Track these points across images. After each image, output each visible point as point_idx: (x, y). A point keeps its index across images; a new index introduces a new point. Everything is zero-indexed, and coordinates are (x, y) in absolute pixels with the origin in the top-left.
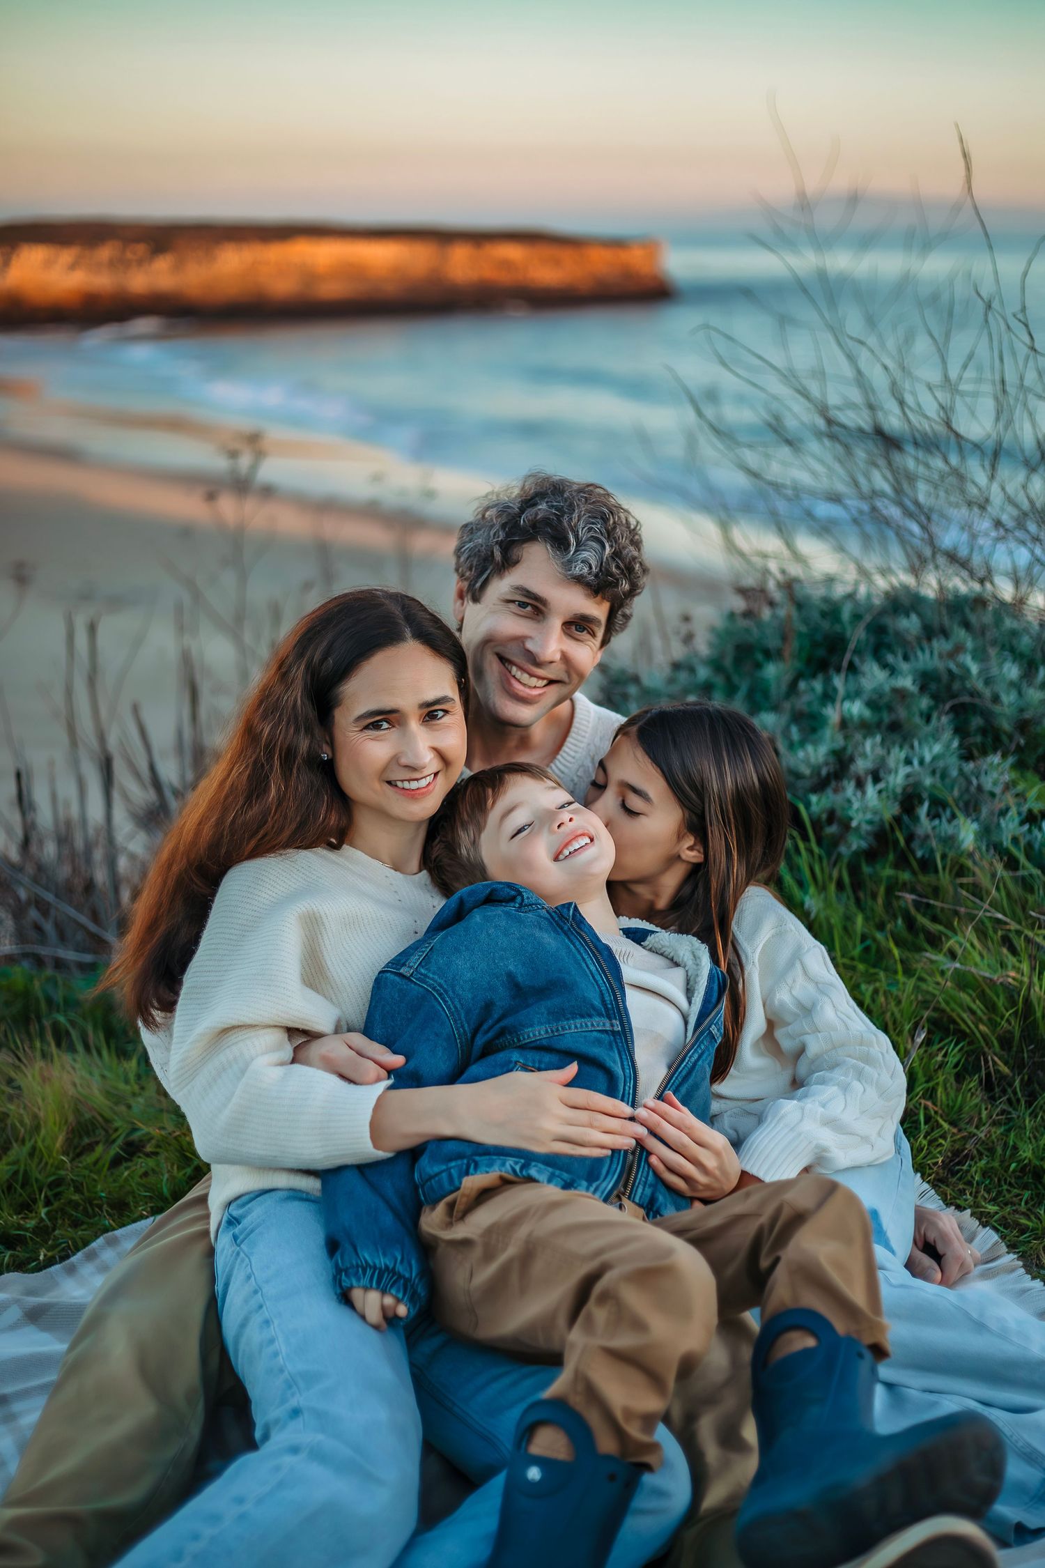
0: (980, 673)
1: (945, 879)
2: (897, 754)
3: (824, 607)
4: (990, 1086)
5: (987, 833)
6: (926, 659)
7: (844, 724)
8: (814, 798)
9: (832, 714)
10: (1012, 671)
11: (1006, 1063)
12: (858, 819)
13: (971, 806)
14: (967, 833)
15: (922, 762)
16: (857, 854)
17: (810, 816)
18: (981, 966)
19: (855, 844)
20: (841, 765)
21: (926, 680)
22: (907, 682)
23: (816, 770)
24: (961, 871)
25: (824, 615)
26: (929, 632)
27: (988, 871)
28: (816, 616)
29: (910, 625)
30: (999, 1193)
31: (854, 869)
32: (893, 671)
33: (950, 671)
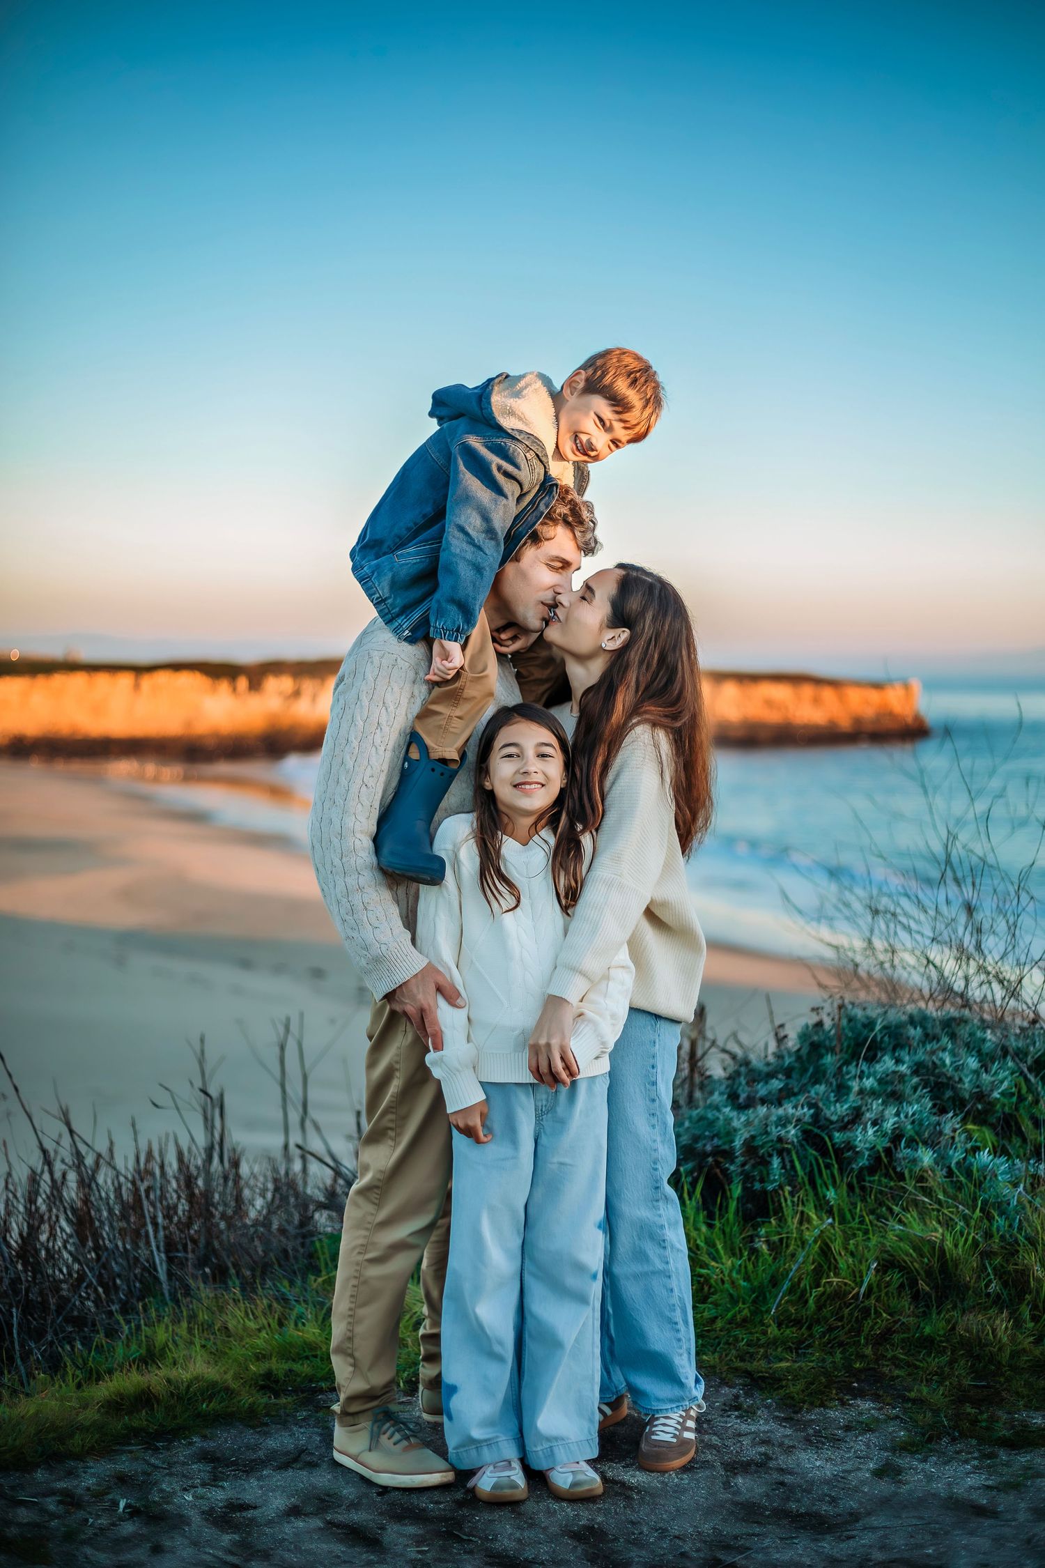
0: (952, 1063)
1: (910, 1186)
2: (891, 1110)
3: (866, 1021)
4: (916, 1297)
5: (941, 1159)
6: (921, 1056)
7: (861, 1092)
8: (837, 1135)
9: (855, 1085)
10: (973, 1063)
11: (928, 1285)
12: (860, 1146)
13: (931, 1143)
14: (926, 1157)
15: (906, 1117)
16: (861, 1169)
17: (833, 1145)
18: (917, 1229)
19: (863, 1162)
20: (856, 1116)
21: (918, 1069)
22: (903, 1068)
23: (841, 1119)
24: (921, 1179)
25: (865, 1026)
26: (928, 1037)
27: (937, 1179)
28: (859, 1026)
29: (915, 1033)
30: (909, 1351)
31: (860, 1178)
32: (898, 1061)
33: (934, 1063)
